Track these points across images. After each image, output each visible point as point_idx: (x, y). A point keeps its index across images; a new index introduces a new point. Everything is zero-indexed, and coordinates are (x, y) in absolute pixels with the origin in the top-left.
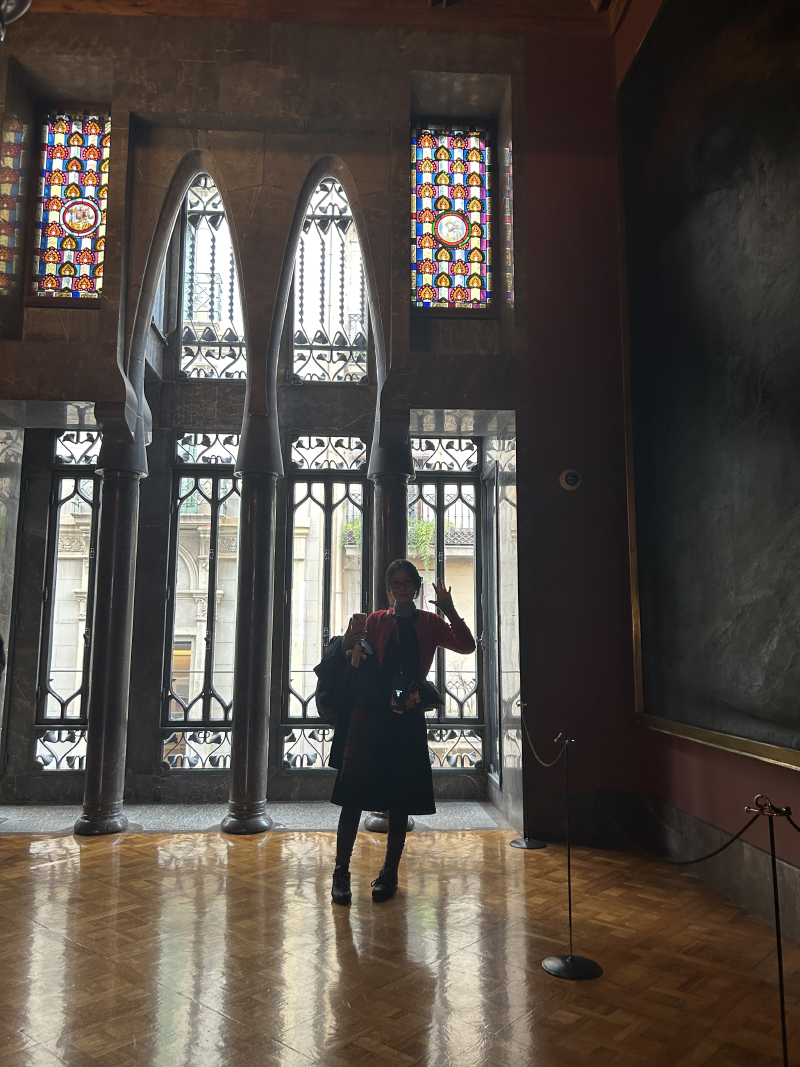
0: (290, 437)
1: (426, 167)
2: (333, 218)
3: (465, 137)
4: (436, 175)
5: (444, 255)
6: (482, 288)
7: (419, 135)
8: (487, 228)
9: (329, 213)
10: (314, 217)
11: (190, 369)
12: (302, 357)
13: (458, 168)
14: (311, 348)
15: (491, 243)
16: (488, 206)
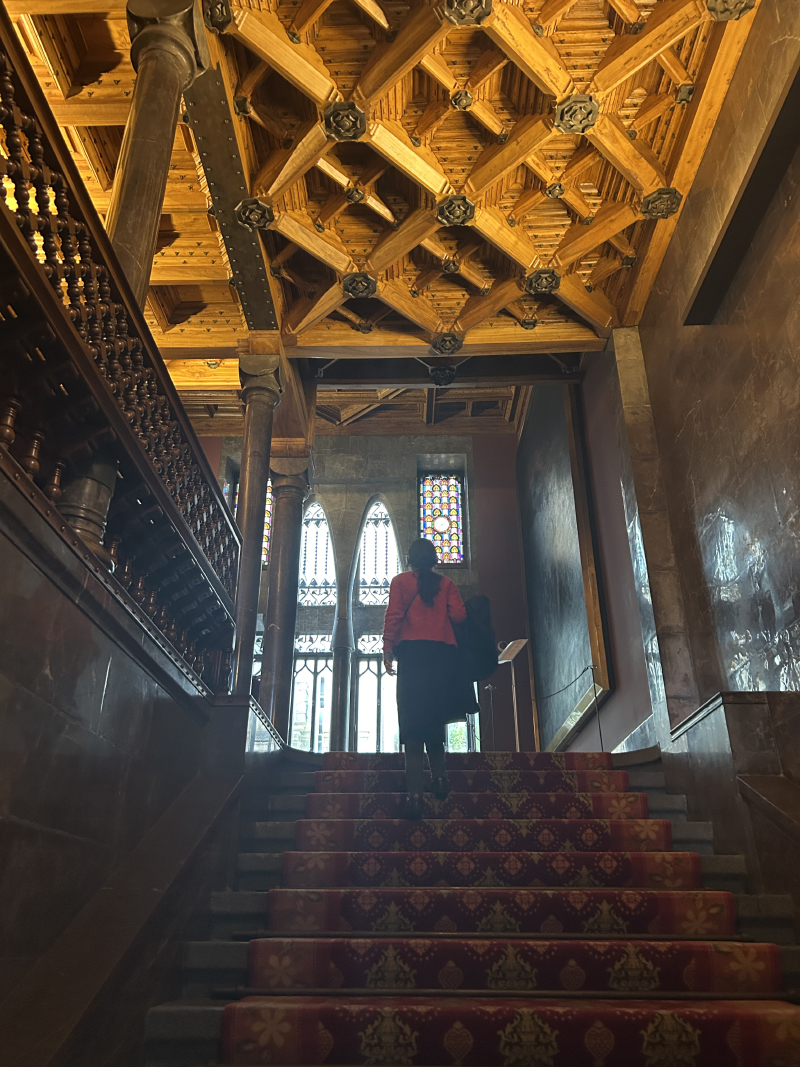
0: (358, 636)
1: (427, 495)
2: (381, 519)
3: (448, 479)
4: (433, 498)
5: (438, 537)
6: (459, 553)
7: (424, 481)
8: (460, 523)
9: (379, 517)
10: (371, 519)
11: (303, 601)
12: (364, 593)
13: (445, 495)
14: (370, 587)
15: (462, 531)
16: (460, 512)
